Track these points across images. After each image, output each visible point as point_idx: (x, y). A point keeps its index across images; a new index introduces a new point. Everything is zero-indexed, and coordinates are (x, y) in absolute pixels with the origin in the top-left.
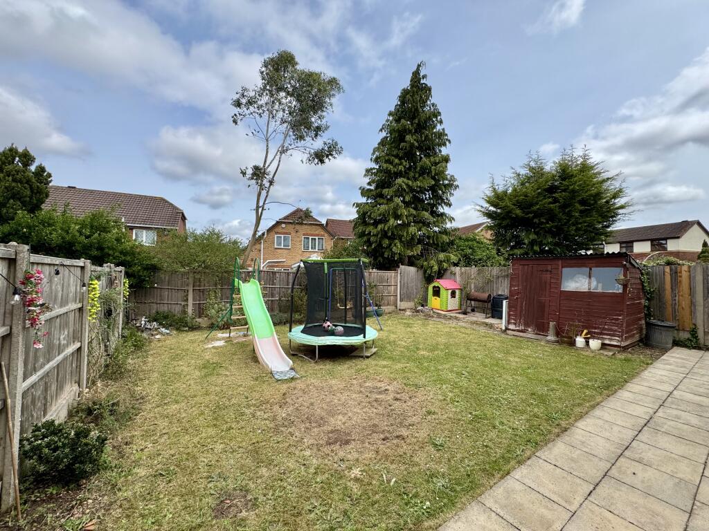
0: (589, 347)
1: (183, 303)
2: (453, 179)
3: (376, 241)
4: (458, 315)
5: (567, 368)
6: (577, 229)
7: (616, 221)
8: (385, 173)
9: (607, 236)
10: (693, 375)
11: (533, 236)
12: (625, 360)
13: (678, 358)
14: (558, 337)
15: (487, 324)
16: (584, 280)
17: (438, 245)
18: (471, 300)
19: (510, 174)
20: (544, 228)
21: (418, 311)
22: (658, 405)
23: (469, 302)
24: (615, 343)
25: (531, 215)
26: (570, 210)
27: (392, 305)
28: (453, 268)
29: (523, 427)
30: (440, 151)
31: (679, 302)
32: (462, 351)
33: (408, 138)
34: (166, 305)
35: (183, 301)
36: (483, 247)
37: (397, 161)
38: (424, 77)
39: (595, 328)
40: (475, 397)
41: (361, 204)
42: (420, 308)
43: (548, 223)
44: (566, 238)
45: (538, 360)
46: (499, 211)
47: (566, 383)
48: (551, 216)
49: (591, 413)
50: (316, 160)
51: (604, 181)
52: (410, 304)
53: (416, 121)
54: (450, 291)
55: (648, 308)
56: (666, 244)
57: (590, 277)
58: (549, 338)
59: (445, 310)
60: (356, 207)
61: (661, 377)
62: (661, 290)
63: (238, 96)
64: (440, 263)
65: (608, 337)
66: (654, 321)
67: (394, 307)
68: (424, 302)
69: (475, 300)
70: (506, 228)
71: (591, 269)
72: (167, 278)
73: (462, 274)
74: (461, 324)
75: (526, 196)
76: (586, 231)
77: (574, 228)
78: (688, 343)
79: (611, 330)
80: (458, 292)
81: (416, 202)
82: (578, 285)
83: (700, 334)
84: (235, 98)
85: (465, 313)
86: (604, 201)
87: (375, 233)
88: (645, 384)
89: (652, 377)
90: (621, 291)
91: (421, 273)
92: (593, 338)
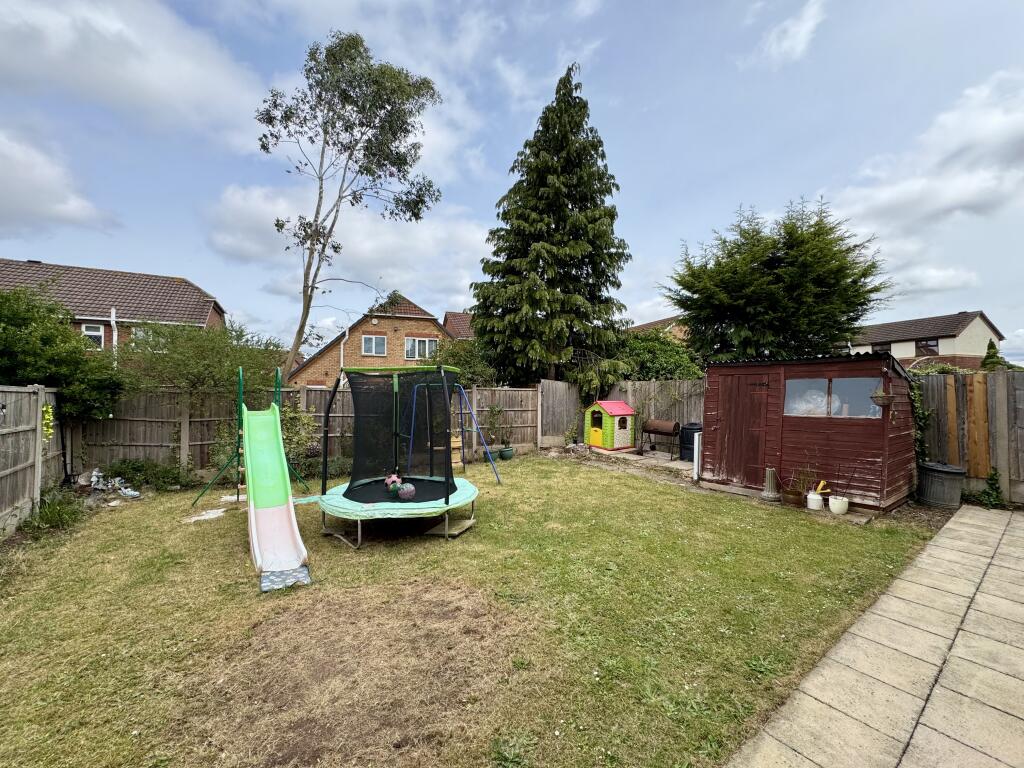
0: (829, 510)
1: (171, 445)
2: (622, 244)
3: (503, 342)
4: (628, 456)
5: (792, 551)
6: (811, 323)
7: (866, 310)
8: (517, 235)
9: (854, 333)
10: (1001, 560)
11: (745, 333)
12: (887, 532)
13: (970, 527)
14: (778, 492)
15: (670, 471)
16: (819, 399)
17: (600, 347)
18: (650, 432)
19: (711, 241)
20: (762, 321)
21: (567, 451)
22: (953, 627)
23: (645, 435)
24: (871, 503)
25: (741, 302)
26: (799, 295)
27: (530, 442)
28: (623, 383)
29: (699, 698)
30: (603, 202)
31: (969, 431)
32: (619, 522)
33: (551, 179)
34: (141, 448)
35: (171, 441)
36: (671, 350)
37: (534, 215)
38: (578, 86)
39: (839, 478)
40: (619, 621)
41: (482, 285)
42: (571, 445)
43: (767, 314)
44: (794, 336)
45: (744, 537)
46: (696, 296)
47: (789, 583)
48: (773, 303)
49: (832, 654)
50: (408, 214)
51: (849, 250)
52: (558, 440)
53: (564, 154)
54: (617, 419)
55: (922, 442)
56: (937, 345)
57: (829, 393)
58: (765, 494)
59: (609, 448)
60: (475, 289)
61: (951, 566)
62: (941, 413)
63: (266, 105)
64: (603, 375)
65: (860, 492)
66: (930, 464)
67: (531, 445)
68: (578, 436)
69: (656, 432)
70: (708, 321)
71: (830, 381)
72: (142, 404)
73: (635, 391)
74: (631, 471)
75: (735, 272)
76: (823, 326)
77: (806, 320)
78: (985, 499)
79: (864, 480)
80: (630, 421)
81: (565, 281)
82: (811, 406)
83: (1004, 483)
84: (262, 109)
85: (640, 453)
86: (850, 280)
87: (501, 328)
88: (926, 581)
89: (935, 565)
90: (879, 416)
91: (574, 390)
92: (836, 493)
